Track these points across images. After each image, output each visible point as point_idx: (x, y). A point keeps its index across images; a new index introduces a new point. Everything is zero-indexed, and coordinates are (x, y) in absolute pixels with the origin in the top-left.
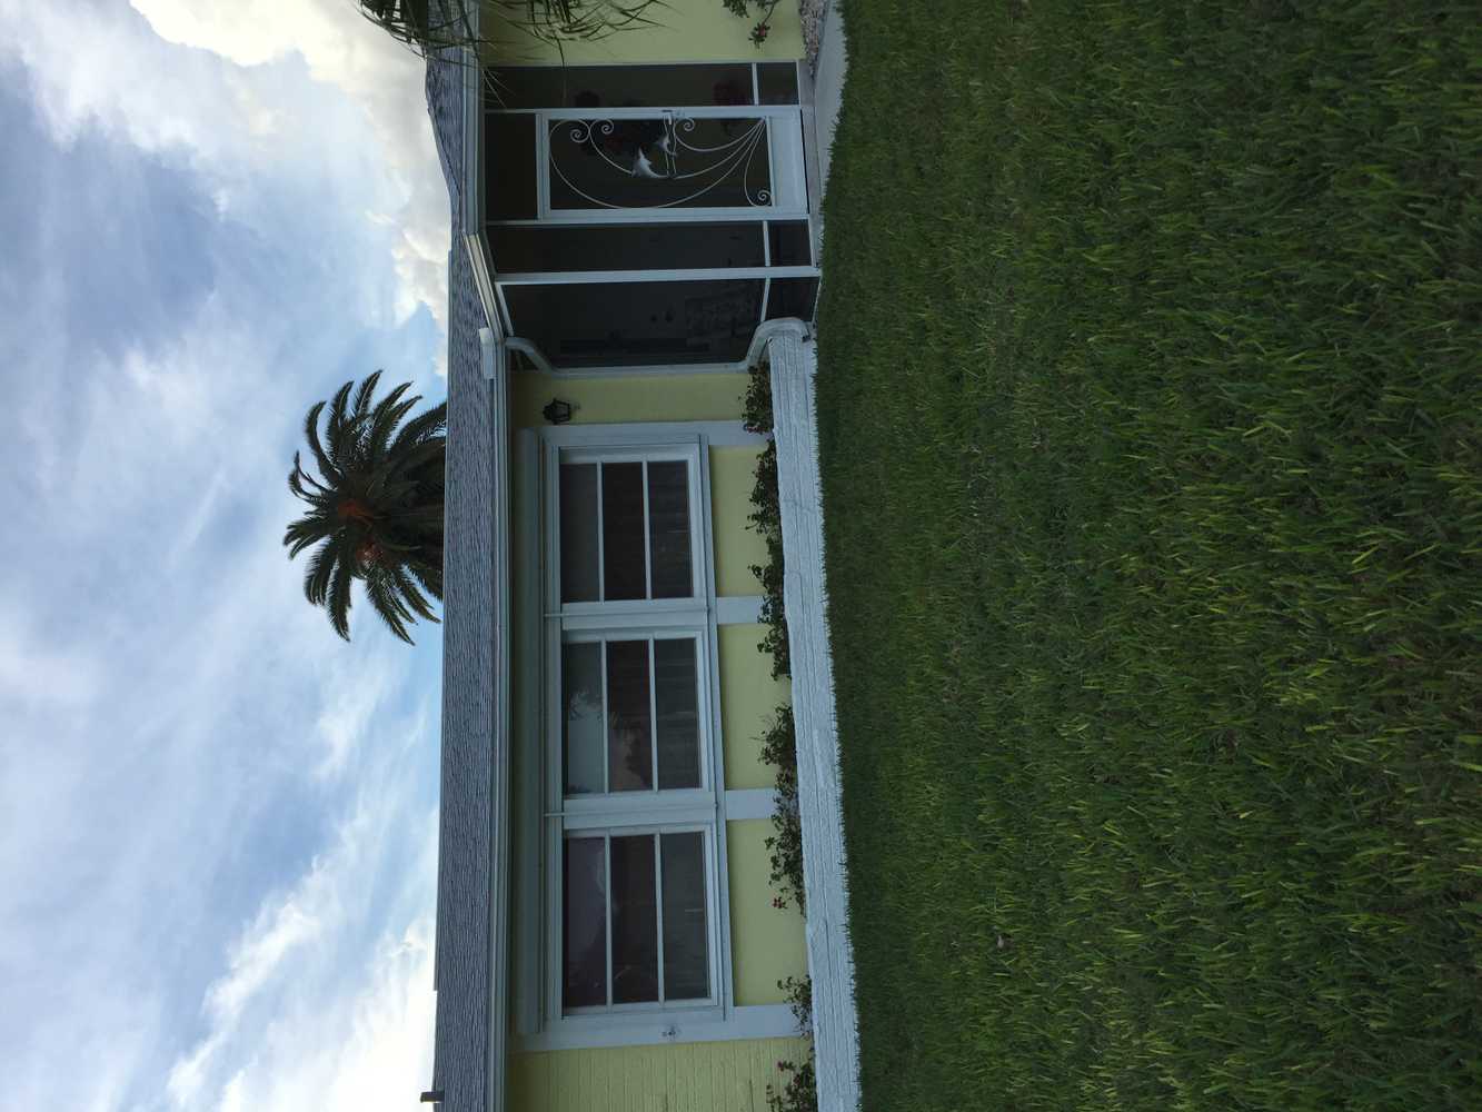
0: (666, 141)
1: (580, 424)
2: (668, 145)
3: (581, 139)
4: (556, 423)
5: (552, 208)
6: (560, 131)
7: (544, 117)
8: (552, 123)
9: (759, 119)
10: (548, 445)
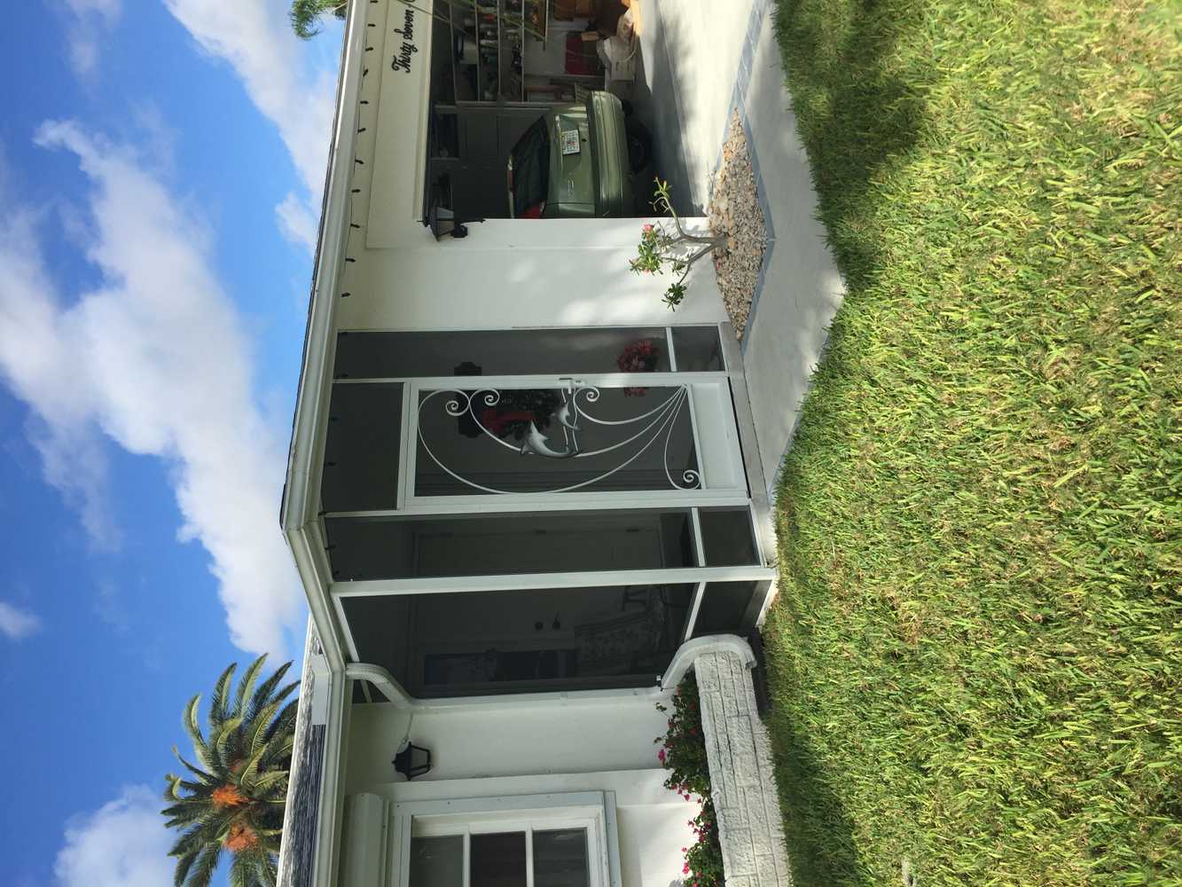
0: (565, 413)
1: (442, 778)
2: (567, 418)
3: (458, 411)
4: (409, 779)
5: (416, 494)
6: (432, 404)
7: (414, 387)
8: (423, 394)
9: (679, 387)
10: (397, 813)
